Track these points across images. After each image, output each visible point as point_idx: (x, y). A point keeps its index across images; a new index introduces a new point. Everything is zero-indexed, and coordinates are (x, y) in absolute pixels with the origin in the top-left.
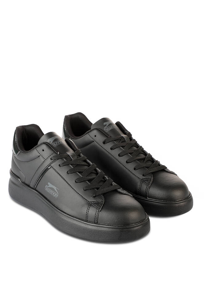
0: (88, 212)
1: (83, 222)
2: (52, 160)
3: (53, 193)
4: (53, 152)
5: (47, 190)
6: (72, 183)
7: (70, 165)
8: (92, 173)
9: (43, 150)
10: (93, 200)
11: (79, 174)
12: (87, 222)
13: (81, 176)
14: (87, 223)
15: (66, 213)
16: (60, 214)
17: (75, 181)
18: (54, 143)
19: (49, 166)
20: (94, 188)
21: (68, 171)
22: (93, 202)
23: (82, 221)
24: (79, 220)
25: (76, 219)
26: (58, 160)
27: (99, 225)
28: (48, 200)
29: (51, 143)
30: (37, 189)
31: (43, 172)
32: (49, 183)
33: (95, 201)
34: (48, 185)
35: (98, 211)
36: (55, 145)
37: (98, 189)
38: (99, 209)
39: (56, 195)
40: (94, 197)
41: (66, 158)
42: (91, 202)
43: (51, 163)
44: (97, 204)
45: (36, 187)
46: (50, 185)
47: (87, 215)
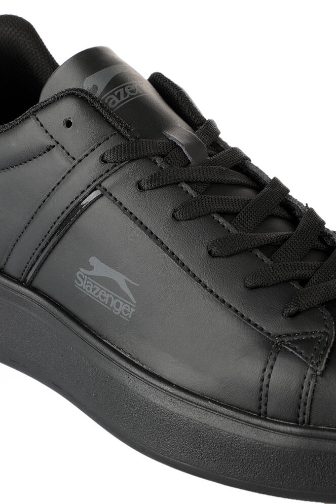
0: (269, 376)
1: (247, 418)
2: (105, 162)
3: (113, 303)
4: (109, 130)
5: (85, 287)
6: (195, 257)
7: (184, 186)
8: (272, 216)
9: (68, 124)
10: (290, 330)
11: (221, 220)
12: (265, 419)
13: (232, 230)
14: (264, 423)
15: (169, 383)
16: (146, 387)
17: (210, 253)
18: (113, 93)
19: (95, 189)
20: (287, 281)
21: (175, 211)
22: (288, 335)
23: (242, 417)
24: (231, 413)
25: (214, 406)
26: (133, 165)
27: (315, 432)
28: (88, 330)
29: (97, 94)
30: (37, 283)
31: (67, 212)
32: (93, 261)
33: (296, 331)
34: (91, 268)
35: (309, 372)
36: (118, 101)
37: (303, 282)
38: (317, 365)
39: (124, 309)
40: (292, 316)
41: (163, 156)
42: (279, 336)
43: (103, 177)
44: (307, 343)
45: (34, 277)
46: (99, 268)
47: (263, 391)
